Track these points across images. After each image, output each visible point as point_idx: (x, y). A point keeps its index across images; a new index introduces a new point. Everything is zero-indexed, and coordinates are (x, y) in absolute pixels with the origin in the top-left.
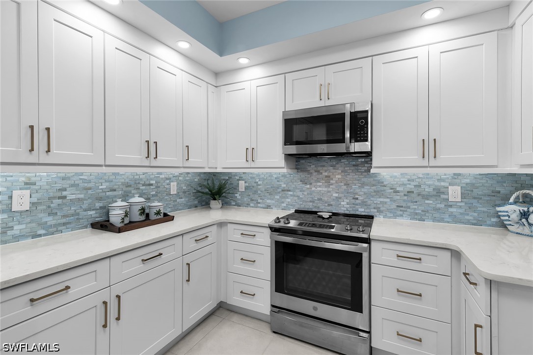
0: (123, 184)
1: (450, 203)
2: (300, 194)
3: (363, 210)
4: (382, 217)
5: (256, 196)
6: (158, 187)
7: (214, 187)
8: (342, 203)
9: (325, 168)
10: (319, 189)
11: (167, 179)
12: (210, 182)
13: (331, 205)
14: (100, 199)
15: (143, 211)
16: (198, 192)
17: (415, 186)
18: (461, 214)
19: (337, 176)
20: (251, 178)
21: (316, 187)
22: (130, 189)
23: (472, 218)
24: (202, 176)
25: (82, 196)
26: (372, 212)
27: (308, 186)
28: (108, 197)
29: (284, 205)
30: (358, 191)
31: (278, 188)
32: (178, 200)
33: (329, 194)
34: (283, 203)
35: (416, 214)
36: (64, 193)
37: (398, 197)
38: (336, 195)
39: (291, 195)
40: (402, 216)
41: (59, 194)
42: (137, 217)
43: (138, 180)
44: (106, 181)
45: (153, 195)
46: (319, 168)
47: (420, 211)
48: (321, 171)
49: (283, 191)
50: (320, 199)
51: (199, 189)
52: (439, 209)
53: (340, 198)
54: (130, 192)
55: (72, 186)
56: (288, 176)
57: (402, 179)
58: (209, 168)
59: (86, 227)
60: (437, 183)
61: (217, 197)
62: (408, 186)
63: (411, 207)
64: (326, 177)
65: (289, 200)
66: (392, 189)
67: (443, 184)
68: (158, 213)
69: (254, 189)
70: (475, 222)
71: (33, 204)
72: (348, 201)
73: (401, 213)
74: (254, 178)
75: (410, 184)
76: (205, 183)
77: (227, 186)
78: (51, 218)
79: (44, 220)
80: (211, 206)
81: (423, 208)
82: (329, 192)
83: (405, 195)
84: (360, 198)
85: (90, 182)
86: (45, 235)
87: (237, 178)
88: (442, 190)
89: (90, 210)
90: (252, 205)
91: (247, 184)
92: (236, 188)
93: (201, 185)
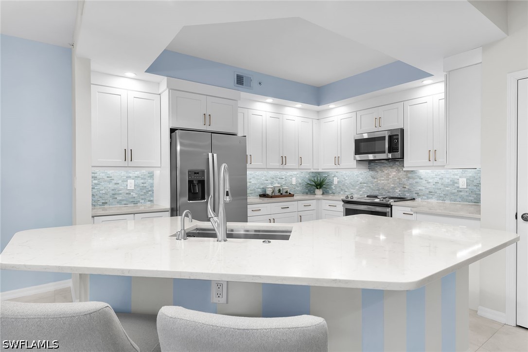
0: (271, 177)
1: (460, 190)
2: (371, 185)
3: (409, 195)
4: (420, 199)
5: (345, 187)
6: (286, 180)
7: (317, 181)
8: (396, 191)
9: (386, 168)
10: (382, 182)
11: (290, 176)
12: (316, 178)
13: (390, 192)
14: (262, 184)
15: (279, 191)
16: (309, 184)
17: (440, 179)
18: (467, 196)
19: (393, 173)
20: (342, 175)
21: (380, 180)
22: (273, 180)
23: (473, 199)
24: (311, 174)
25: (256, 182)
26: (415, 196)
27: (376, 180)
28: (265, 183)
29: (361, 192)
30: (406, 182)
31: (358, 182)
32: (296, 188)
33: (389, 185)
34: (360, 191)
35: (441, 197)
36: (251, 180)
37: (430, 186)
38: (393, 185)
39: (366, 186)
40: (432, 198)
42: (277, 193)
43: (277, 175)
44: (266, 176)
45: (284, 184)
46: (382, 168)
47: (443, 195)
48: (384, 170)
49: (360, 183)
50: (383, 189)
51: (309, 182)
52: (454, 193)
53: (395, 187)
54: (273, 182)
55: (254, 177)
56: (364, 173)
57: (432, 175)
58: (314, 169)
59: (257, 196)
60: (453, 177)
61: (319, 187)
62: (435, 179)
63: (437, 192)
64: (387, 174)
65: (364, 189)
66: (426, 181)
67: (456, 177)
68: (287, 192)
69: (343, 182)
70: (475, 201)
72: (400, 189)
73: (432, 196)
74: (343, 175)
75: (436, 177)
76: (313, 179)
77: (327, 180)
80: (316, 193)
81: (444, 193)
82: (389, 183)
83: (433, 185)
84: (407, 187)
85: (258, 176)
87: (333, 175)
88: (456, 181)
89: (259, 189)
90: (342, 193)
91: (339, 180)
92: (332, 182)
93: (310, 180)
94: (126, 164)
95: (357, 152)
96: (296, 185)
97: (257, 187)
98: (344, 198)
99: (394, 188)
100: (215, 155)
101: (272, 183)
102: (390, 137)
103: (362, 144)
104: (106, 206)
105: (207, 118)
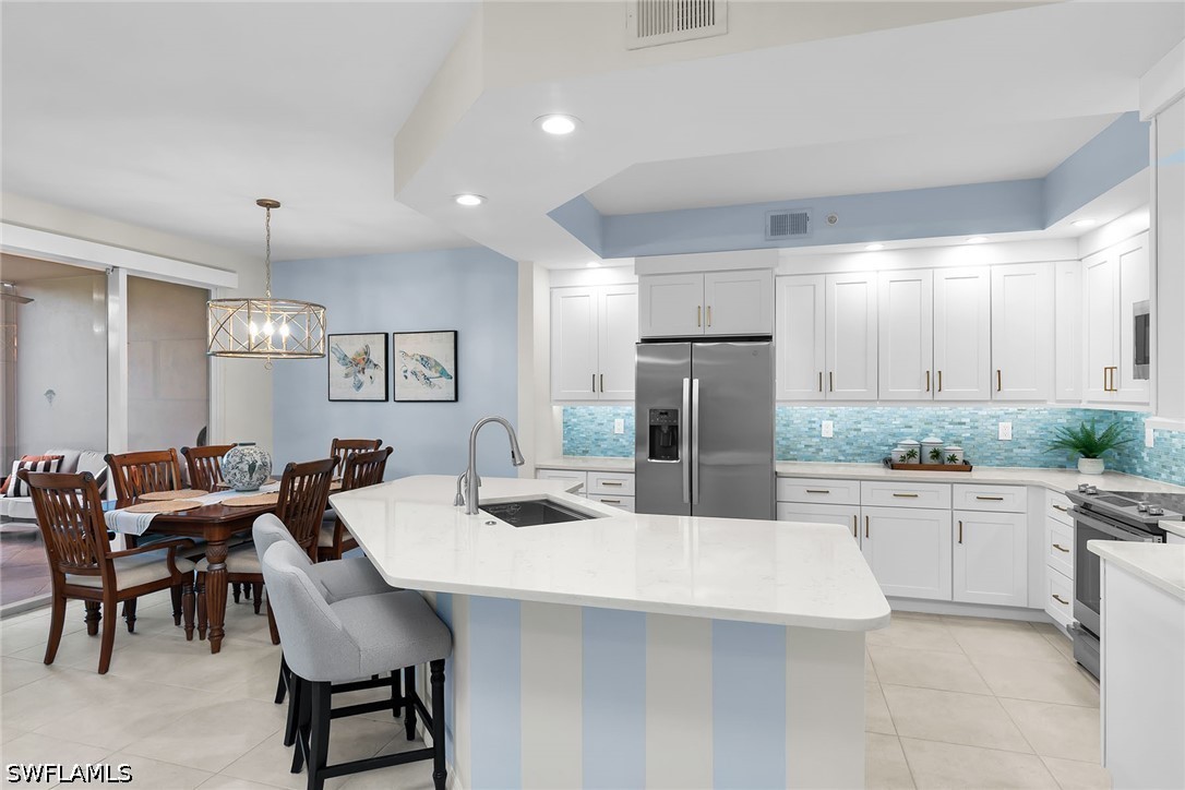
0: (920, 420)
5: (1170, 459)
11: (992, 417)
14: (894, 435)
15: (937, 454)
22: (930, 427)
25: (875, 430)
28: (902, 434)
32: (1015, 450)
36: (859, 426)
41: (855, 427)
42: (928, 460)
43: (942, 416)
44: (901, 416)
45: (967, 438)
55: (866, 420)
59: (878, 461)
61: (1091, 453)
68: (951, 459)
69: (1167, 444)
71: (835, 433)
77: (1122, 435)
78: (848, 447)
79: (844, 448)
80: (1079, 468)
85: (882, 416)
86: (844, 461)
89: (883, 445)
92: (1142, 441)
96: (1014, 442)
97: (878, 440)
100: (696, 382)
101: (918, 435)
104: (587, 457)
105: (704, 312)
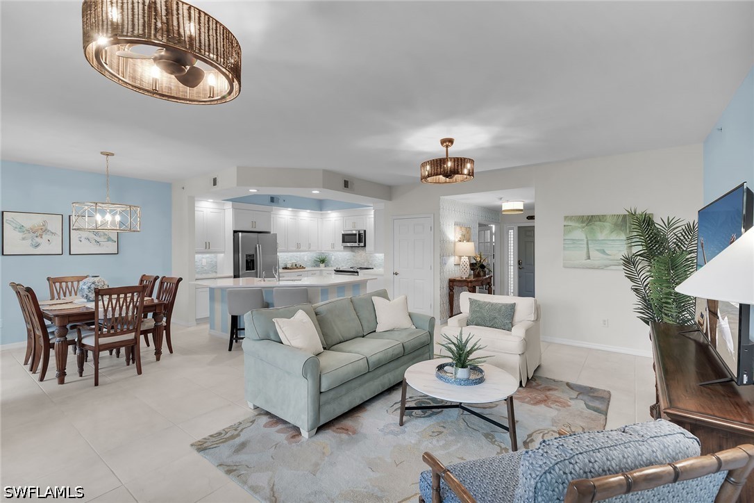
2: (352, 261)
3: (369, 266)
4: (375, 268)
6: (300, 258)
8: (365, 264)
11: (303, 256)
12: (320, 257)
13: (360, 266)
15: (296, 265)
16: (316, 260)
19: (361, 255)
20: (335, 255)
21: (357, 258)
22: (291, 258)
24: (317, 254)
25: (282, 260)
26: (373, 267)
27: (355, 258)
28: (286, 261)
30: (369, 259)
31: (345, 259)
32: (307, 263)
34: (347, 264)
39: (350, 262)
42: (294, 267)
45: (299, 261)
50: (355, 263)
55: (281, 257)
56: (348, 254)
58: (319, 251)
61: (322, 262)
65: (349, 264)
68: (301, 266)
77: (327, 258)
80: (320, 266)
82: (359, 260)
84: (369, 262)
85: (284, 256)
87: (330, 255)
90: (334, 266)
91: (334, 258)
92: (330, 259)
93: (317, 258)
94: (206, 250)
95: (343, 241)
96: (307, 261)
97: (283, 263)
98: (335, 269)
99: (364, 262)
100: (260, 246)
101: (290, 260)
102: (360, 235)
103: (346, 237)
105: (254, 223)
